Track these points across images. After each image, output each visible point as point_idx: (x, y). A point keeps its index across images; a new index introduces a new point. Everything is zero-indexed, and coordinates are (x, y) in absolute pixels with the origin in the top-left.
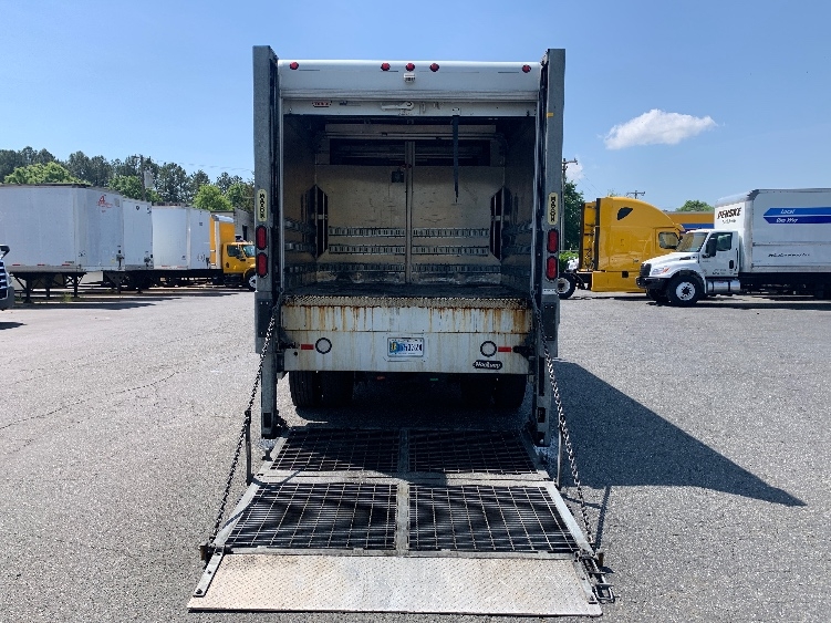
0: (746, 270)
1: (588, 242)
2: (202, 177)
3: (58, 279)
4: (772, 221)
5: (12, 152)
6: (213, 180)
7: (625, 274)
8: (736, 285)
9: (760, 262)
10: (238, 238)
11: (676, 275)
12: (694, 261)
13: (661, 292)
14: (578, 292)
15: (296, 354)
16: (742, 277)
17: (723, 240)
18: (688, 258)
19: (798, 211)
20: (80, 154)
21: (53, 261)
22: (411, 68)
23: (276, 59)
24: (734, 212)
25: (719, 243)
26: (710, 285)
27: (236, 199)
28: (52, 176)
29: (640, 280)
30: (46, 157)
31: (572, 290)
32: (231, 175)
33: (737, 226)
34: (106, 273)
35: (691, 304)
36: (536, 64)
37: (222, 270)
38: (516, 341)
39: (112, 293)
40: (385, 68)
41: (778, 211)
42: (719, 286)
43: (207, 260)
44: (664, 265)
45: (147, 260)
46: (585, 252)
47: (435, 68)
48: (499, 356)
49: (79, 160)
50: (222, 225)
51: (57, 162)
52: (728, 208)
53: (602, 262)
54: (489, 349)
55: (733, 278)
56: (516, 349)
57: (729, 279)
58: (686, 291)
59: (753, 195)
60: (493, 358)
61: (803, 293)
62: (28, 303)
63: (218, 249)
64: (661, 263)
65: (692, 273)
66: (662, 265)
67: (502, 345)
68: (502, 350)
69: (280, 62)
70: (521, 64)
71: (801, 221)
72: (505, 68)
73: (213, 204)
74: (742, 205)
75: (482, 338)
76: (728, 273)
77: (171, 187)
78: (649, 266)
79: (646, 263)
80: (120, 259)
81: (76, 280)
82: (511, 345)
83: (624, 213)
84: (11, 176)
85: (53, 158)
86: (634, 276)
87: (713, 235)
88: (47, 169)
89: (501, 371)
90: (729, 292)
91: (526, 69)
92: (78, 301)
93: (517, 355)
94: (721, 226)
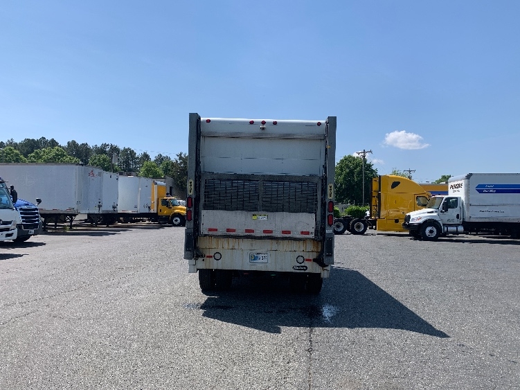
0: (467, 220)
1: (374, 201)
2: (146, 156)
3: (62, 218)
4: (481, 192)
5: (33, 140)
6: (153, 158)
7: (397, 221)
8: (461, 229)
9: (475, 215)
10: (167, 194)
11: (425, 222)
12: (435, 214)
13: (418, 232)
14: (369, 231)
15: (203, 260)
16: (464, 224)
17: (453, 202)
18: (432, 212)
19: (496, 186)
20: (74, 142)
21: (62, 208)
22: (264, 123)
23: (200, 118)
24: (459, 186)
25: (450, 204)
26: (446, 229)
27: (166, 171)
28: (57, 155)
29: (404, 224)
30: (53, 143)
31: (365, 230)
32: (164, 155)
33: (460, 194)
34: (89, 215)
35: (435, 239)
36: (323, 122)
37: (157, 213)
38: (314, 255)
39: (92, 226)
40: (252, 123)
41: (483, 186)
42: (450, 229)
43: (149, 207)
44: (418, 216)
45: (114, 207)
46: (373, 207)
47: (275, 123)
48: (306, 264)
49: (73, 145)
50: (159, 187)
51: (60, 147)
52: (456, 183)
53: (383, 213)
54: (301, 260)
55: (459, 225)
56: (314, 260)
57: (457, 225)
58: (431, 232)
59: (469, 176)
60: (303, 264)
61: (505, 234)
62: (45, 231)
63: (155, 201)
64: (417, 214)
65: (435, 221)
66: (417, 216)
67: (307, 258)
68: (307, 260)
69: (202, 119)
70: (317, 121)
71: (498, 192)
72: (308, 123)
73: (152, 173)
74: (463, 182)
75: (297, 254)
76: (457, 221)
77: (127, 162)
78: (409, 216)
79: (408, 214)
80: (100, 206)
81: (72, 218)
82: (311, 258)
83: (395, 184)
84: (33, 154)
85: (57, 144)
86: (402, 222)
87: (446, 199)
88: (54, 151)
89: (306, 271)
90: (457, 233)
91: (319, 124)
92: (72, 231)
93: (315, 263)
94: (451, 194)
